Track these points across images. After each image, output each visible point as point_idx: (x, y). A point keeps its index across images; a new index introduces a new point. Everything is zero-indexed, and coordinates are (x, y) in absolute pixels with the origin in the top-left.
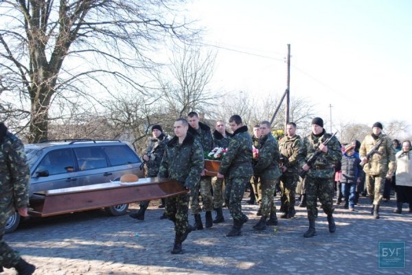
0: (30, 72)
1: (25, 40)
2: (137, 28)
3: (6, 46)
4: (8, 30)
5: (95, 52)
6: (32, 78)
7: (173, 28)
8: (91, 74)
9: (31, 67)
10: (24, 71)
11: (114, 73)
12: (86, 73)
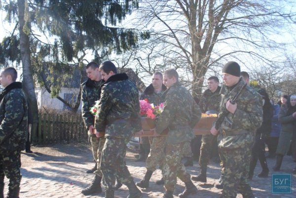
0: (192, 56)
1: (189, 34)
2: (263, 19)
3: (177, 40)
4: (178, 29)
5: (235, 39)
6: (193, 60)
7: (290, 17)
8: (233, 54)
9: (193, 52)
10: (189, 55)
11: (249, 53)
12: (229, 54)
